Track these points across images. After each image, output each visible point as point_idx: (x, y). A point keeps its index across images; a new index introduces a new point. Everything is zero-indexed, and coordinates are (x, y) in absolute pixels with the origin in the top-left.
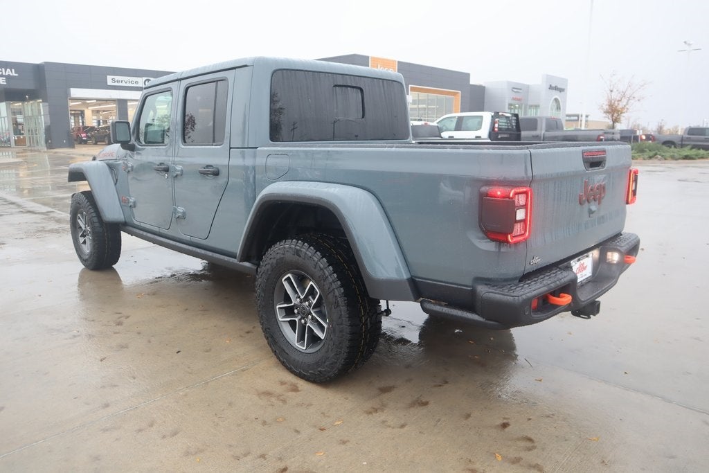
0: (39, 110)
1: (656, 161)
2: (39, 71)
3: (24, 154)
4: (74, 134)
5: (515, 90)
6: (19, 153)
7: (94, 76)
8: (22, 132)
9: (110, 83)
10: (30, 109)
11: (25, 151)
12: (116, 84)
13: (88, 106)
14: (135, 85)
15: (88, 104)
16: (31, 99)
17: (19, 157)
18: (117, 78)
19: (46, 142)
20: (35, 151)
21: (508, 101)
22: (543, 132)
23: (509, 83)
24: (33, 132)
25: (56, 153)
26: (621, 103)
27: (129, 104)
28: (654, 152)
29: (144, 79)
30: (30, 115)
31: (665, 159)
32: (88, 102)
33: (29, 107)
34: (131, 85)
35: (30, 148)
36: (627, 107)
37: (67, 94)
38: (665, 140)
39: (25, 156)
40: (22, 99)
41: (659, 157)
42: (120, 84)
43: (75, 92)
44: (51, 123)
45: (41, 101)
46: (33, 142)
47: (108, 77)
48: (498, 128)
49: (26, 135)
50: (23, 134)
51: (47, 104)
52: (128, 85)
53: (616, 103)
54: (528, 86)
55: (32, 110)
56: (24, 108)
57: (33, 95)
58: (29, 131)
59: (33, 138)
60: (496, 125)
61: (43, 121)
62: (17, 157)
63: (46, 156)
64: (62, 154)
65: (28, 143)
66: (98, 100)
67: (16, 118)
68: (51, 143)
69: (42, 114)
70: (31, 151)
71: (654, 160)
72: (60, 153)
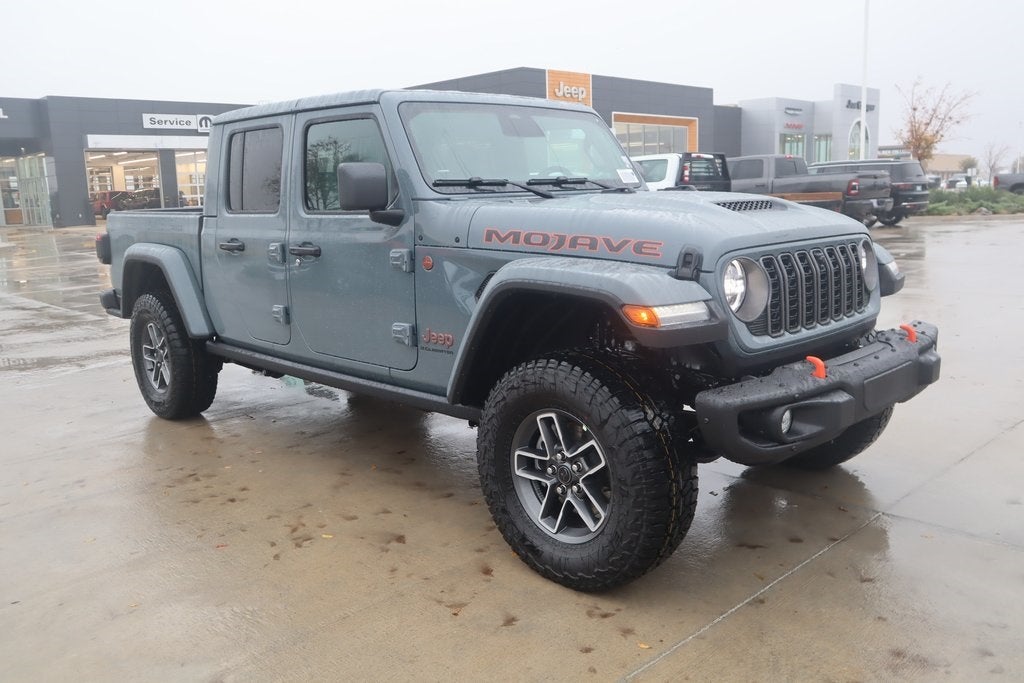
0: (42, 168)
1: (978, 216)
2: (40, 109)
3: (19, 236)
4: (97, 205)
5: (792, 112)
6: (11, 234)
7: (124, 115)
8: (16, 203)
9: (147, 124)
10: (27, 167)
11: (20, 231)
12: (157, 126)
13: (117, 160)
14: (185, 127)
15: (117, 157)
16: (28, 152)
17: (12, 240)
18: (158, 117)
19: (53, 216)
20: (35, 231)
21: (779, 130)
22: (771, 179)
23: (779, 100)
24: (33, 202)
25: (67, 233)
26: (930, 128)
27: (176, 156)
28: (978, 203)
29: (200, 116)
30: (28, 176)
31: (994, 213)
32: (115, 154)
33: (26, 164)
34: (179, 127)
35: (28, 227)
36: (941, 132)
37: (83, 144)
38: (1013, 183)
39: (23, 239)
40: (16, 154)
41: (984, 209)
42: (163, 126)
43: (94, 141)
44: (59, 188)
45: (43, 154)
46: (33, 218)
47: (144, 115)
48: (689, 176)
49: (23, 208)
50: (18, 206)
51: (52, 159)
52: (175, 126)
53: (923, 127)
54: (813, 104)
55: (31, 168)
56: (18, 166)
57: (32, 146)
58: (27, 201)
59: (33, 212)
60: (687, 173)
61: (48, 184)
62: (10, 240)
63: (53, 239)
64: (75, 235)
65: (25, 220)
66: (129, 151)
67: (8, 182)
68: (60, 218)
69: (46, 174)
70: (30, 231)
71: (977, 215)
72: (73, 233)
